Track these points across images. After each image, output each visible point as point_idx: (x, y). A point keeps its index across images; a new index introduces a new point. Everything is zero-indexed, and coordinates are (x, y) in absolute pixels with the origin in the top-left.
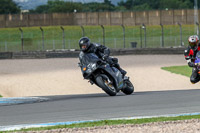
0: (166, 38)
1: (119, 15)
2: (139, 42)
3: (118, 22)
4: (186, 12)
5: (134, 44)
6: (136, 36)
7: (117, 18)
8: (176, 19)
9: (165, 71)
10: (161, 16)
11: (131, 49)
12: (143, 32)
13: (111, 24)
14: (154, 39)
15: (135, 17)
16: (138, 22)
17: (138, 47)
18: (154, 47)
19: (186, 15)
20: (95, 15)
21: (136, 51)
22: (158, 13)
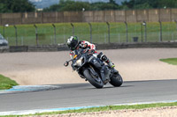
0: (164, 34)
1: (122, 13)
2: (140, 37)
3: (121, 19)
5: (136, 39)
6: (137, 32)
7: (120, 16)
8: (173, 17)
9: (163, 63)
10: (159, 14)
11: (133, 43)
12: (144, 28)
13: (115, 21)
14: (153, 34)
15: (137, 15)
16: (139, 19)
17: (139, 41)
18: (154, 41)
20: (101, 13)
21: (137, 44)
22: (156, 12)
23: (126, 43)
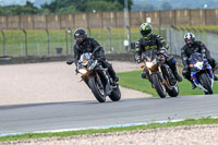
1: (43, 19)
2: (64, 47)
3: (41, 26)
4: (115, 15)
5: (59, 50)
6: (61, 41)
7: (40, 22)
8: (105, 23)
10: (88, 19)
11: (56, 55)
12: (69, 37)
13: (34, 28)
15: (60, 20)
16: (63, 26)
17: (64, 53)
19: (115, 18)
20: (16, 18)
21: (62, 57)
22: (84, 17)
23: (47, 55)
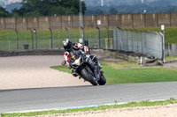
0: (54, 41)
1: (13, 21)
2: (30, 44)
3: (11, 26)
4: (72, 18)
5: (26, 47)
6: (28, 39)
7: (11, 23)
8: (63, 24)
9: (54, 70)
10: (49, 21)
11: (23, 50)
12: (34, 36)
13: (5, 29)
14: (44, 42)
15: (27, 22)
16: (30, 26)
17: (30, 49)
18: (44, 49)
19: (72, 20)
21: (28, 52)
22: (47, 19)
23: (17, 51)
